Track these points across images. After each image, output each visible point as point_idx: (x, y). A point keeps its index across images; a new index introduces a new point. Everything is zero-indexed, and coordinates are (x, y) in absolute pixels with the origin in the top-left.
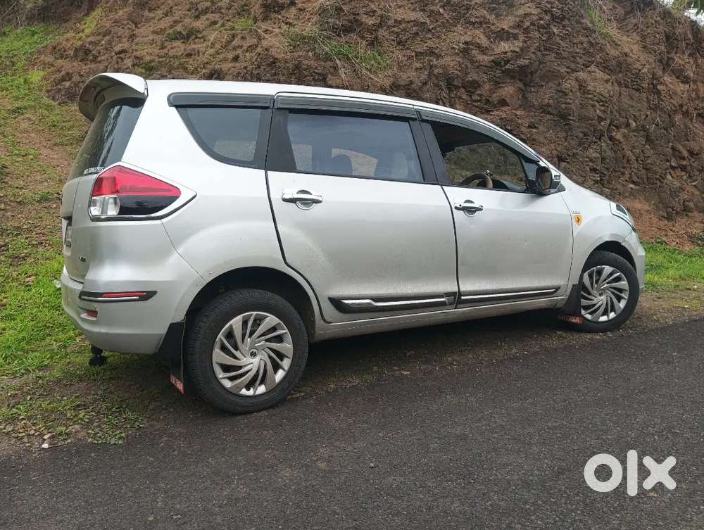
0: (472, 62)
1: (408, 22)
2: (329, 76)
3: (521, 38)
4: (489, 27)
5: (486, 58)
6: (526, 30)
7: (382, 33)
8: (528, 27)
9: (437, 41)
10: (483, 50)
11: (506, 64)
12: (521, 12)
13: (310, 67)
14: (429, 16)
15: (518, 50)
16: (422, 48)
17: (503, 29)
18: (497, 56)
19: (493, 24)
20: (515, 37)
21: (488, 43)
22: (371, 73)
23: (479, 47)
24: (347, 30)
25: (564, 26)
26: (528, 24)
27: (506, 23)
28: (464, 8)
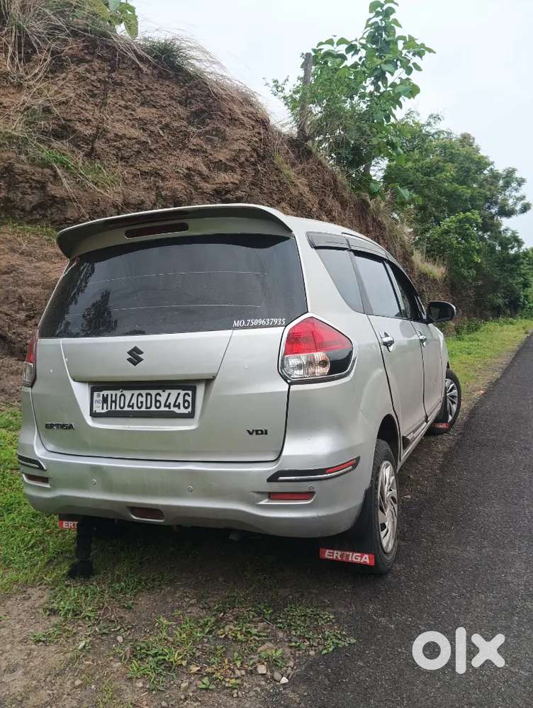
0: (196, 188)
1: (130, 139)
2: (50, 184)
3: (239, 171)
4: (207, 157)
5: (209, 186)
6: (241, 165)
7: (99, 145)
8: (243, 163)
9: (160, 162)
10: (205, 179)
11: (226, 193)
12: (235, 147)
13: (25, 172)
14: (150, 136)
15: (237, 182)
16: (146, 168)
17: (221, 161)
18: (218, 185)
19: (211, 155)
20: (233, 170)
21: (208, 171)
22: (98, 186)
23: (200, 174)
24: (58, 136)
25: (265, 165)
26: (243, 159)
27: (222, 156)
28: (182, 133)
